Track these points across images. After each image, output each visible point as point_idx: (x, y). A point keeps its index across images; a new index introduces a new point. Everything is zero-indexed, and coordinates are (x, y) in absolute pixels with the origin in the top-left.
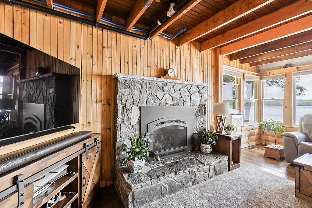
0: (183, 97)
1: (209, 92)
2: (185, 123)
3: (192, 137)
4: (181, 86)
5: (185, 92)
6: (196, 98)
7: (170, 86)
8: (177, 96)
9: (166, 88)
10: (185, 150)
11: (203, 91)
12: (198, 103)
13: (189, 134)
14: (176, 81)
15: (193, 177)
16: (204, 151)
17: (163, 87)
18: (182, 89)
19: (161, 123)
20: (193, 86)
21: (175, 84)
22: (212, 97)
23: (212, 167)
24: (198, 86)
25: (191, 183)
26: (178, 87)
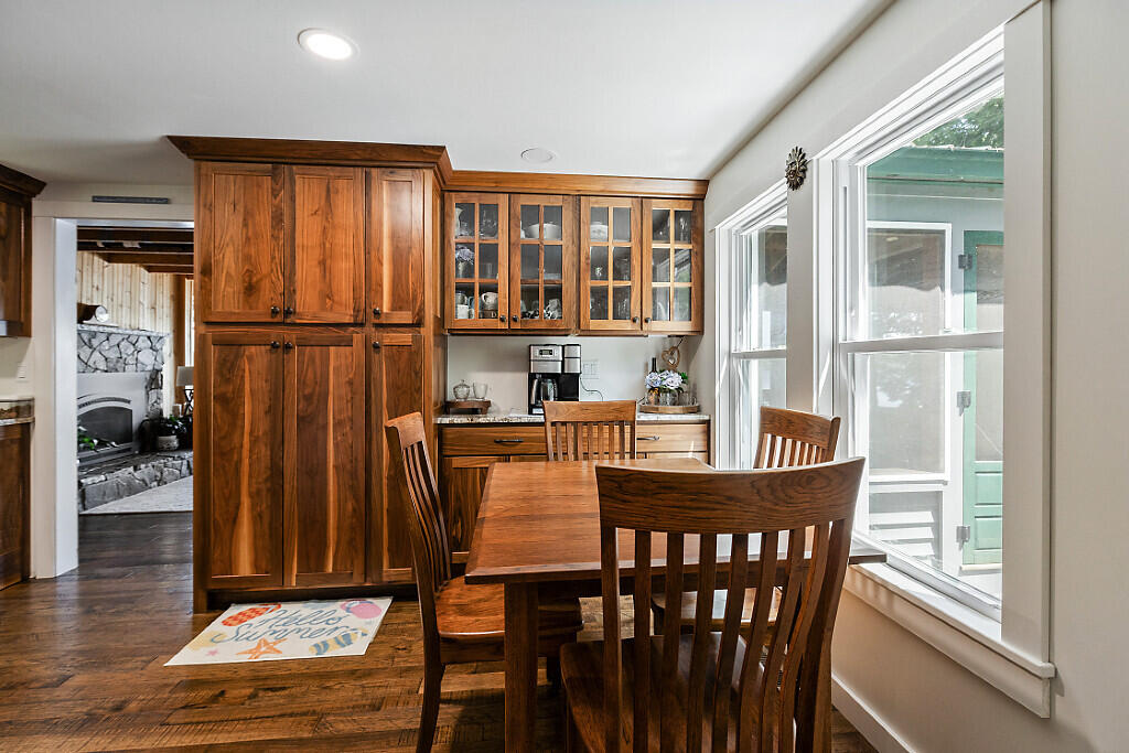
0: (124, 356)
1: (167, 348)
2: (129, 402)
3: (141, 426)
4: (120, 338)
5: (127, 349)
6: (147, 358)
7: (103, 337)
8: (113, 355)
9: (95, 342)
10: (129, 450)
11: (158, 346)
12: (150, 368)
13: (136, 421)
14: (114, 330)
15: (159, 474)
16: (165, 446)
17: (90, 340)
18: (123, 343)
19: (87, 404)
20: (141, 338)
21: (110, 334)
22: (172, 355)
23: (185, 462)
24: (149, 338)
25: (155, 483)
26: (114, 340)
